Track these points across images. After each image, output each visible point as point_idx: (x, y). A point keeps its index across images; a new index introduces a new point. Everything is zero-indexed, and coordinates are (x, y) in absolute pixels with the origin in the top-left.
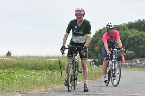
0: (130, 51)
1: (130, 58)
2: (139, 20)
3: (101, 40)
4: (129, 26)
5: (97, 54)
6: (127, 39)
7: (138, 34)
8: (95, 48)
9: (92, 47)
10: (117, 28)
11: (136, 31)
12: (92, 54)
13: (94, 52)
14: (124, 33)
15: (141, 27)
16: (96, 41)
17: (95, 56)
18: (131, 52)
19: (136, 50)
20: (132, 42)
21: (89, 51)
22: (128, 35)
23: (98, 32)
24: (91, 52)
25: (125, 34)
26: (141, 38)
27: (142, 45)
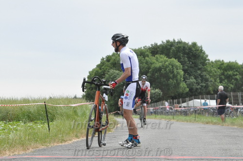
0: (155, 89)
1: (154, 100)
2: (168, 42)
3: (109, 73)
4: (153, 50)
6: (150, 70)
7: (167, 63)
11: (163, 58)
14: (145, 61)
15: (171, 51)
16: (102, 73)
18: (157, 90)
19: (163, 87)
20: (157, 76)
21: (91, 90)
22: (151, 64)
23: (105, 60)
24: (94, 92)
25: (147, 63)
26: (170, 69)
27: (173, 80)
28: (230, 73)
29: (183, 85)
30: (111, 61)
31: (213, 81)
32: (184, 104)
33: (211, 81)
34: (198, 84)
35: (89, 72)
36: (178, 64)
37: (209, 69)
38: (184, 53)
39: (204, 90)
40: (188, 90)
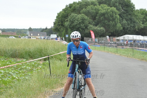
0: (101, 27)
1: (100, 34)
3: (71, 16)
4: (100, 1)
5: (67, 29)
6: (98, 15)
7: (109, 10)
8: (65, 23)
9: (62, 22)
10: (85, 3)
11: (106, 7)
12: (62, 29)
13: (64, 27)
14: (95, 8)
15: (112, 2)
16: (66, 15)
17: (65, 31)
19: (106, 26)
20: (102, 19)
21: (59, 26)
22: (98, 10)
23: (68, 6)
24: (61, 27)
25: (96, 9)
26: (111, 14)
27: (112, 22)
29: (119, 25)
30: (72, 8)
31: (139, 23)
32: (118, 38)
33: (137, 23)
34: (128, 24)
35: (58, 14)
36: (116, 11)
37: (136, 14)
38: (120, 3)
39: (132, 29)
40: (122, 28)
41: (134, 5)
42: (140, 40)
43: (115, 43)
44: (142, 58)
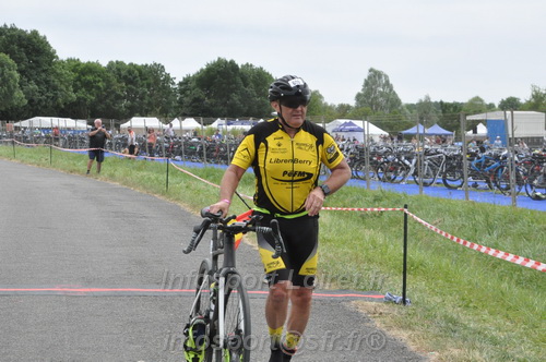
28: (90, 78)
29: (19, 94)
31: (65, 90)
32: (17, 124)
33: (62, 90)
34: (42, 93)
36: (11, 61)
37: (58, 71)
38: (20, 46)
39: (51, 104)
40: (26, 102)
41: (55, 52)
42: (69, 129)
43: (11, 136)
44: (72, 167)
